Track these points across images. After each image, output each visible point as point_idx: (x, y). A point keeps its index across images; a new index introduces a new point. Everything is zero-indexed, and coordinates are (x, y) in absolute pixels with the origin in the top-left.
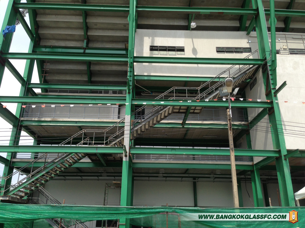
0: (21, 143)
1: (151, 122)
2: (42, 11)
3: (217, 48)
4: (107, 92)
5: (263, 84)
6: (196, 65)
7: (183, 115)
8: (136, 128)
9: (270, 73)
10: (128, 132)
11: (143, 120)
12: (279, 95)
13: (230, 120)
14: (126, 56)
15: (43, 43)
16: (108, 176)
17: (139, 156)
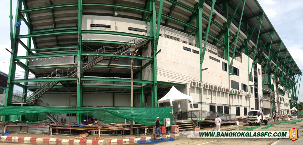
0: (29, 78)
1: (91, 65)
2: (32, 12)
3: (129, 27)
4: (67, 49)
5: (151, 49)
6: (117, 35)
7: (109, 61)
8: (84, 68)
9: (154, 44)
10: (80, 70)
11: (87, 63)
12: (157, 55)
13: (132, 65)
14: (77, 30)
15: (34, 29)
16: (70, 92)
17: (85, 82)
